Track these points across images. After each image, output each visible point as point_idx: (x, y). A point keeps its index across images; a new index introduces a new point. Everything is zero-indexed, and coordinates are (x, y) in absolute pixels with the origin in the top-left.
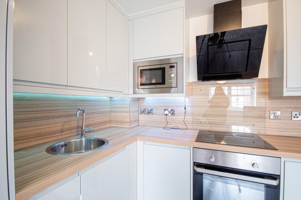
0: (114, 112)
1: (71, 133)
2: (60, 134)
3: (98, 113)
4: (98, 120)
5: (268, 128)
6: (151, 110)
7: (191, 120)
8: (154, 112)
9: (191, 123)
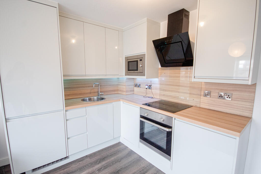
0: (120, 85)
1: (95, 94)
2: (90, 94)
3: (110, 85)
4: (110, 89)
5: (202, 102)
6: (140, 85)
7: (159, 93)
8: (141, 86)
9: (159, 95)
